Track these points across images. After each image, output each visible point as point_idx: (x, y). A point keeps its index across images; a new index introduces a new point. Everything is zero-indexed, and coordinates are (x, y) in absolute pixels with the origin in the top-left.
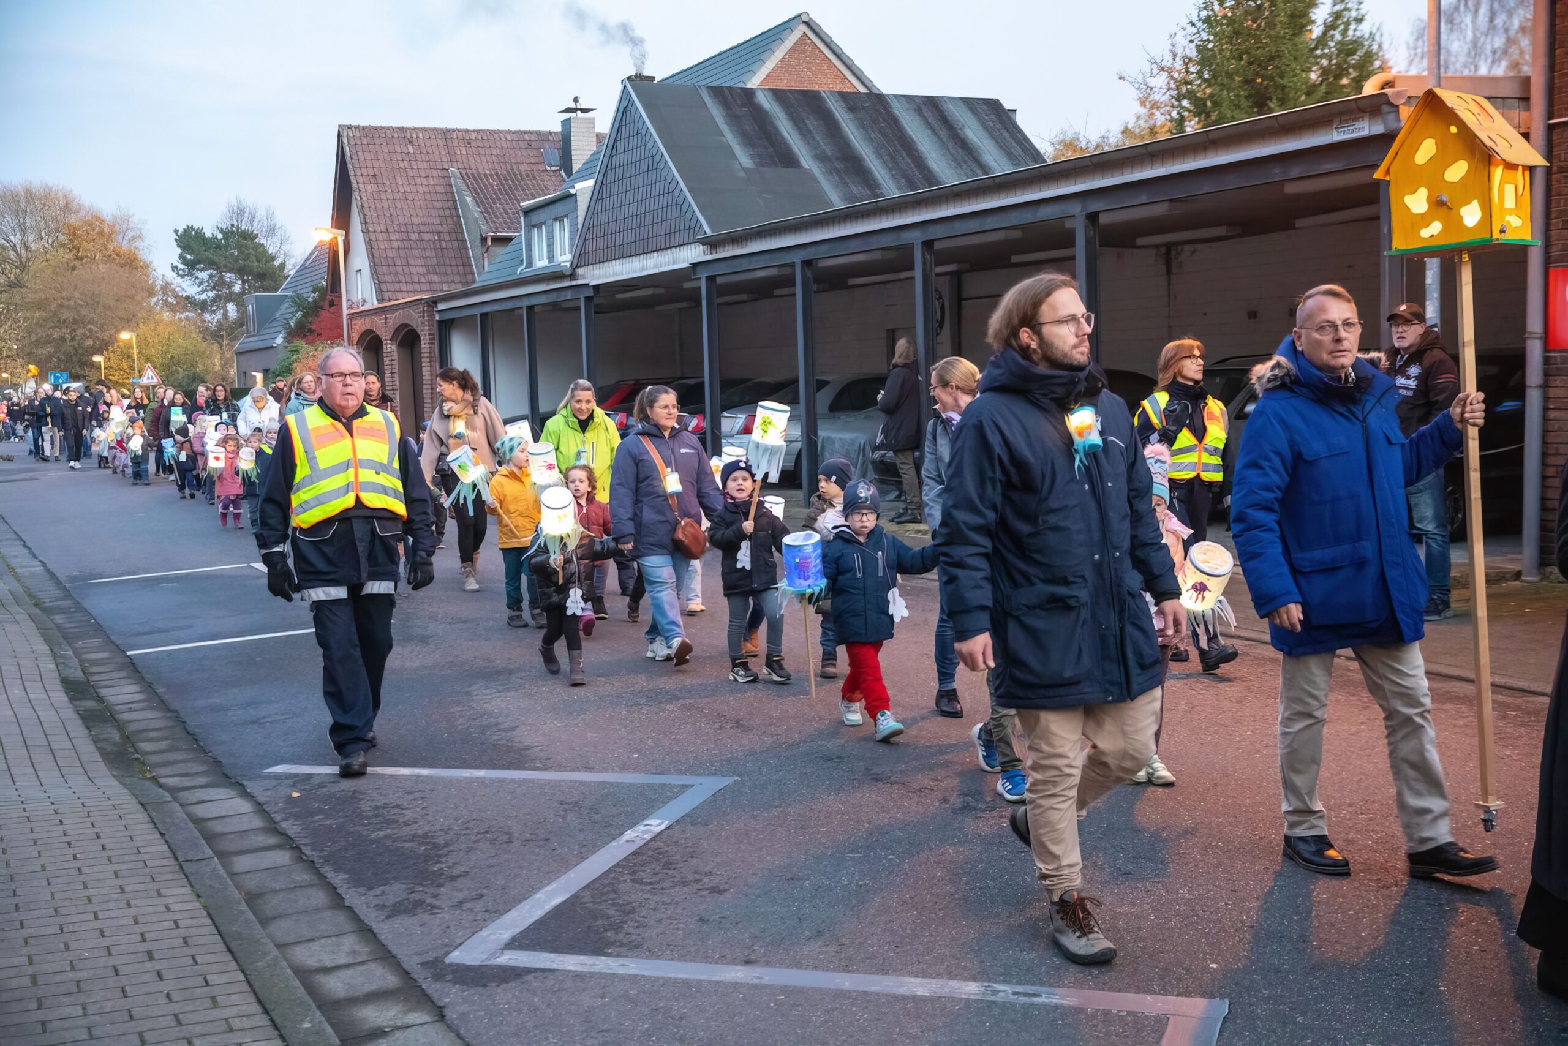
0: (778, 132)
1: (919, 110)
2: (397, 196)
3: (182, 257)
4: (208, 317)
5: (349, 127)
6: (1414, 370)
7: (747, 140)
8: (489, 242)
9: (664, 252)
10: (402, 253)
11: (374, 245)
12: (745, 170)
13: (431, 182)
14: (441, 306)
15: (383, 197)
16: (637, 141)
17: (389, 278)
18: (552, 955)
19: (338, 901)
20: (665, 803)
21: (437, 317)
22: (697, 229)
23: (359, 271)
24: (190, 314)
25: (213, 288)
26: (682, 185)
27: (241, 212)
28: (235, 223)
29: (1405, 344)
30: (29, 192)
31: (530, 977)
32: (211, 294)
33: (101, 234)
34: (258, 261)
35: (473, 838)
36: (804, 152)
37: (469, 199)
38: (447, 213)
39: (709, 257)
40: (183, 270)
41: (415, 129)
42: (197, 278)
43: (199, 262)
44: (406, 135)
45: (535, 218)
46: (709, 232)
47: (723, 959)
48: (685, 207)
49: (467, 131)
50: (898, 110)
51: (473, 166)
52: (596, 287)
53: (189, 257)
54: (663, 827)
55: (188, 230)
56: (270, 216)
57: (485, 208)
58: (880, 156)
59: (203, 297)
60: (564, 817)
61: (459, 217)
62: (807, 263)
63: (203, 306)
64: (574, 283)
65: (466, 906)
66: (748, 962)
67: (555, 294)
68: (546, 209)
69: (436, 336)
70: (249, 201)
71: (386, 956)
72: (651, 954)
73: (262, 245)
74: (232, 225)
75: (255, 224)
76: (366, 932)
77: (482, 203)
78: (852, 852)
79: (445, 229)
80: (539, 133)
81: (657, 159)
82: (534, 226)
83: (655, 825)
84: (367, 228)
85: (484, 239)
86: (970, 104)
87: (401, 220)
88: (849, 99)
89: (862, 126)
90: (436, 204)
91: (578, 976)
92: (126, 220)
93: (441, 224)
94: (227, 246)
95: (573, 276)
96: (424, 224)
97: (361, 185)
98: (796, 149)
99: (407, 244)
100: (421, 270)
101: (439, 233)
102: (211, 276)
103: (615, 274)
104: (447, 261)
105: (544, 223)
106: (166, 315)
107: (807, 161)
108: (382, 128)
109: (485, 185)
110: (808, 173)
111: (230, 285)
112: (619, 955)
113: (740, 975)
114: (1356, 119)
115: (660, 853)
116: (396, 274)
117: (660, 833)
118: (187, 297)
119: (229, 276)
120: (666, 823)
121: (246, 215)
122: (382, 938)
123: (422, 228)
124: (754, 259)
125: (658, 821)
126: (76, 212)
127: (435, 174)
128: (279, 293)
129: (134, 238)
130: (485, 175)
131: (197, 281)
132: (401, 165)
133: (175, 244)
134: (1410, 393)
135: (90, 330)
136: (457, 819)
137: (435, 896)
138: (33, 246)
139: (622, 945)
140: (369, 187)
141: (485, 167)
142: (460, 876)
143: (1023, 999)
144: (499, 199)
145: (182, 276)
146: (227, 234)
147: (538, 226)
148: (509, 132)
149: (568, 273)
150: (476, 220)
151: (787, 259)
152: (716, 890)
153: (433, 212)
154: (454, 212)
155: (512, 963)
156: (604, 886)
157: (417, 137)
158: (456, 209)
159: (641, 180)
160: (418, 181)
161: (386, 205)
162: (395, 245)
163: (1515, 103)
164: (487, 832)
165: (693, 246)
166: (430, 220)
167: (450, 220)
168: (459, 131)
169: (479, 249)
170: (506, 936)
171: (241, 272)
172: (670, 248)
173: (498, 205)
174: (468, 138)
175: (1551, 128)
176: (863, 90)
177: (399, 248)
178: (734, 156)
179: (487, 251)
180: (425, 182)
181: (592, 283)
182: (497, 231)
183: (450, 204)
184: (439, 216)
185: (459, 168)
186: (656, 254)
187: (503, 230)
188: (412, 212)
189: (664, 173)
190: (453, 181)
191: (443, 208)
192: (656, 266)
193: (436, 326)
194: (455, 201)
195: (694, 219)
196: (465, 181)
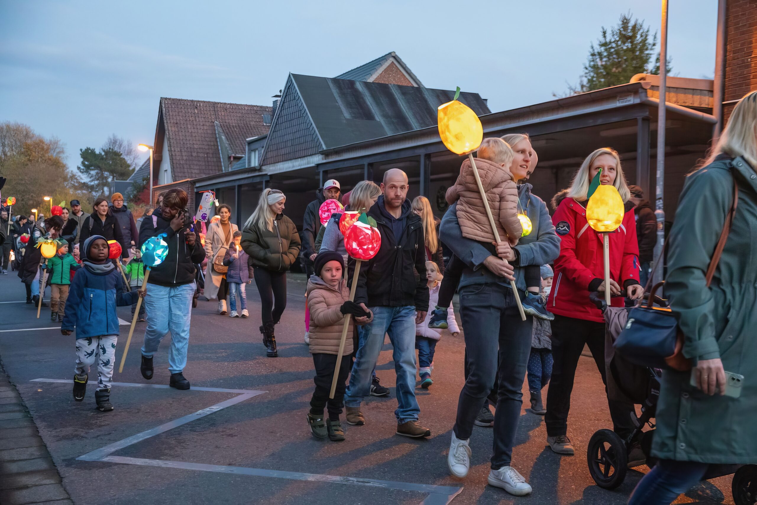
0: (365, 102)
1: (438, 97)
2: (187, 134)
3: (83, 163)
4: (94, 193)
5: (166, 99)
7: (349, 105)
8: (232, 159)
9: (303, 159)
10: (188, 162)
11: (174, 157)
12: (347, 120)
14: (198, 185)
15: (180, 134)
16: (294, 103)
17: (180, 175)
18: (132, 458)
19: (36, 433)
20: (225, 400)
22: (319, 147)
23: (166, 171)
24: (84, 192)
25: (98, 180)
26: (314, 125)
27: (115, 142)
28: (112, 147)
30: (8, 126)
31: (116, 467)
32: (96, 182)
33: (43, 149)
34: (121, 167)
36: (378, 113)
37: (223, 137)
38: (212, 144)
39: (324, 161)
40: (83, 169)
41: (199, 101)
42: (90, 174)
43: (92, 166)
44: (194, 104)
45: (253, 146)
46: (324, 147)
47: (218, 463)
48: (314, 136)
49: (225, 104)
50: (427, 96)
51: (227, 121)
52: (271, 176)
53: (86, 163)
54: (219, 409)
55: (88, 149)
56: (129, 145)
57: (231, 142)
58: (415, 117)
59: (92, 183)
61: (218, 146)
62: (370, 165)
63: (92, 188)
64: (260, 173)
65: (99, 438)
66: (230, 464)
67: (251, 179)
68: (259, 142)
70: (119, 137)
71: (47, 456)
72: (183, 460)
73: (124, 159)
74: (110, 148)
75: (122, 148)
76: (43, 446)
77: (230, 139)
79: (211, 151)
80: (261, 107)
81: (303, 111)
82: (252, 151)
83: (215, 408)
84: (171, 149)
85: (229, 158)
86: (464, 95)
87: (189, 145)
88: (404, 90)
89: (408, 102)
90: (207, 139)
91: (140, 467)
92: (56, 143)
93: (209, 149)
94: (106, 159)
95: (260, 170)
96: (200, 148)
97: (170, 128)
98: (373, 111)
99: (191, 158)
100: (196, 171)
101: (207, 153)
102: (97, 173)
103: (280, 169)
104: (210, 167)
105: (257, 149)
106: (71, 191)
107: (379, 118)
108: (182, 100)
109: (232, 131)
110: (379, 124)
111: (106, 178)
112: (166, 460)
113: (223, 469)
114: (628, 96)
115: (211, 420)
116: (184, 173)
117: (216, 412)
118: (84, 183)
119: (106, 174)
120: (221, 408)
121: (118, 143)
122: (49, 449)
123: (199, 150)
124: (346, 162)
125: (217, 407)
126: (31, 138)
127: (208, 124)
128: (128, 181)
129: (59, 153)
130: (233, 126)
131: (90, 175)
132: (191, 119)
133: (80, 156)
135: (32, 196)
137: (86, 433)
138: (9, 154)
139: (170, 455)
140: (173, 129)
141: (233, 121)
142: (104, 425)
143: (360, 484)
144: (239, 138)
145: (82, 173)
146: (107, 153)
147: (254, 150)
148: (246, 105)
149: (258, 168)
150: (226, 148)
151: (361, 162)
152: (231, 435)
153: (205, 143)
154: (215, 143)
155: (110, 461)
156: (175, 432)
157: (200, 105)
158: (217, 142)
159: (294, 122)
160: (198, 127)
161: (181, 138)
162: (185, 158)
163: (706, 92)
164: (128, 409)
165: (317, 155)
166: (203, 147)
167: (213, 147)
168: (221, 103)
169: (227, 163)
170: (113, 450)
171: (112, 172)
172: (307, 156)
173: (238, 141)
174: (225, 107)
175: (723, 106)
176: (415, 85)
177: (186, 160)
178: (341, 112)
179: (231, 163)
180: (202, 127)
181: (269, 174)
182: (236, 153)
183: (214, 139)
184: (208, 145)
185: (219, 122)
186: (299, 159)
187: (239, 153)
188: (194, 142)
189: (306, 118)
190: (216, 127)
191: (210, 141)
192: (299, 165)
193: (194, 194)
194: (216, 138)
195: (318, 142)
196: (222, 128)
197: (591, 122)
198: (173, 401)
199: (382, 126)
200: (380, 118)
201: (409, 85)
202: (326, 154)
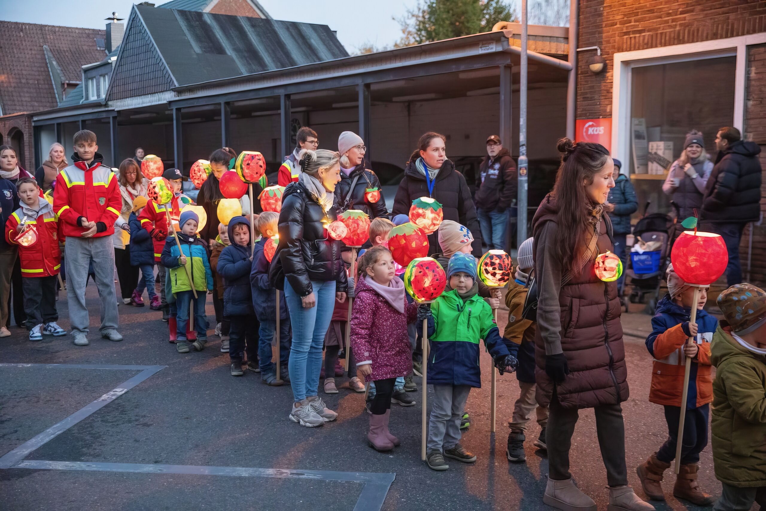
0: (214, 36)
1: (288, 29)
6: (497, 166)
7: (198, 39)
8: (66, 86)
9: (154, 95)
12: (197, 54)
13: (33, 52)
14: (35, 119)
15: (6, 59)
16: (139, 36)
17: (9, 103)
18: (50, 462)
20: (126, 379)
21: (33, 124)
22: (171, 84)
26: (163, 60)
29: (495, 154)
31: (36, 474)
35: (18, 400)
36: (228, 47)
37: (54, 63)
38: (42, 69)
39: (177, 98)
41: (24, 24)
44: (19, 27)
45: (90, 74)
46: (177, 85)
47: (144, 461)
48: (165, 72)
49: (53, 26)
50: (277, 27)
51: (57, 45)
52: (119, 112)
54: (123, 392)
57: (64, 68)
58: (267, 50)
60: (70, 388)
61: (49, 72)
62: (227, 103)
64: (107, 109)
65: (6, 437)
66: (156, 462)
67: (97, 114)
68: (96, 70)
69: (32, 134)
72: (105, 459)
77: (62, 64)
78: (221, 403)
79: (41, 77)
80: (94, 30)
81: (151, 45)
82: (89, 79)
83: (119, 391)
85: (63, 84)
86: (314, 27)
88: (252, 21)
89: (258, 35)
90: (36, 64)
91: (63, 473)
93: (39, 75)
95: (106, 105)
96: (29, 74)
98: (224, 45)
99: (20, 85)
100: (27, 99)
101: (38, 80)
103: (128, 106)
104: (42, 95)
105: (95, 77)
107: (229, 51)
108: (5, 22)
109: (64, 56)
110: (230, 58)
112: (87, 461)
113: (151, 469)
114: (490, 43)
115: (120, 406)
116: (14, 101)
117: (121, 396)
120: (126, 390)
123: (28, 77)
124: (200, 100)
125: (121, 389)
127: (36, 48)
130: (64, 51)
132: (16, 42)
134: (496, 177)
136: (10, 390)
139: (90, 455)
141: (64, 45)
142: (6, 421)
143: (295, 476)
144: (72, 65)
147: (92, 79)
148: (77, 28)
149: (104, 103)
150: (58, 74)
151: (217, 100)
152: (146, 425)
153: (35, 69)
154: (46, 69)
155: (27, 467)
156: (86, 424)
157: (25, 28)
158: (48, 68)
159: (142, 56)
160: (26, 52)
162: (13, 85)
163: (562, 39)
164: (25, 397)
165: (169, 92)
166: (33, 73)
167: (44, 74)
168: (49, 26)
169: (60, 90)
170: (26, 452)
172: (157, 93)
173: (71, 67)
174: (53, 30)
175: (578, 53)
176: (263, 17)
177: (15, 87)
178: (191, 47)
179: (64, 90)
180: (30, 52)
181: (116, 110)
182: (70, 80)
183: (44, 65)
184: (38, 71)
185: (49, 46)
186: (150, 95)
187: (73, 80)
188: (23, 68)
189: (154, 53)
190: (45, 52)
191: (41, 67)
192: (149, 102)
193: (32, 129)
194: (47, 64)
195: (170, 78)
196: (52, 52)
197: (454, 68)
198: (72, 384)
199: (234, 61)
200: (231, 51)
201: (257, 17)
202: (179, 91)
